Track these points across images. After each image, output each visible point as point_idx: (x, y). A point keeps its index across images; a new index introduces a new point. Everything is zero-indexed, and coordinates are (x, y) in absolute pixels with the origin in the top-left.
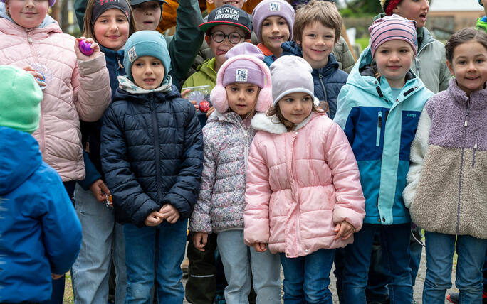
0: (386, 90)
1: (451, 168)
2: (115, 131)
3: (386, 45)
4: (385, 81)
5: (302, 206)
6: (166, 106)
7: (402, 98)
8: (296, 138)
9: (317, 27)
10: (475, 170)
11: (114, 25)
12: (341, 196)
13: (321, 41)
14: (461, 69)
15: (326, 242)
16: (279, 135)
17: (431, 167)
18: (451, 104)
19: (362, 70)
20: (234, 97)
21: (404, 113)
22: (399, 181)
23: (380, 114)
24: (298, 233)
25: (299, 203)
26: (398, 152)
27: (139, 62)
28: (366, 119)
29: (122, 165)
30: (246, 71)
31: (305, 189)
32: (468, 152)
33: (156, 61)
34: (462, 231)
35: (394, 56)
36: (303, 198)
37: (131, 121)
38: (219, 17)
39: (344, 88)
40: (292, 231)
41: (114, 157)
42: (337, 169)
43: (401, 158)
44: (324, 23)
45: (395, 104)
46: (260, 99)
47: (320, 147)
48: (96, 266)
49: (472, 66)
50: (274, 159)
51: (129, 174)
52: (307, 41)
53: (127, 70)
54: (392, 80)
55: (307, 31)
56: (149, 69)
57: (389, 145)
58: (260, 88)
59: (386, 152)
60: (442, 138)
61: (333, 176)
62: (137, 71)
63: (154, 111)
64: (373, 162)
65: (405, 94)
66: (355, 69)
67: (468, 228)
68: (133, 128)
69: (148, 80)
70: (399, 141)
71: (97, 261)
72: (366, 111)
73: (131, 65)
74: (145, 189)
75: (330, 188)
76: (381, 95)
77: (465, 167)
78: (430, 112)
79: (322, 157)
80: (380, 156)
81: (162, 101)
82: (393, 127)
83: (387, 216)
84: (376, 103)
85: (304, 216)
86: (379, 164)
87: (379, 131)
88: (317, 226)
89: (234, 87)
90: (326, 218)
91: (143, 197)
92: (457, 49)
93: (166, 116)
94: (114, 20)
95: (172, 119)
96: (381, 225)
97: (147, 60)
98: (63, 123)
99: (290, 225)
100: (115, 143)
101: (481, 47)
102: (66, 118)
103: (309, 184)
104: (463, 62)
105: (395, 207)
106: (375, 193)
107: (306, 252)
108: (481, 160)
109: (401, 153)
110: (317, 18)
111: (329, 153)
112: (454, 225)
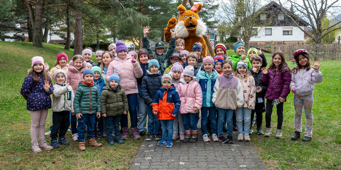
0: (207, 75)
1: (225, 93)
2: (145, 82)
3: (206, 63)
4: (207, 73)
5: (187, 102)
6: (157, 77)
7: (211, 77)
8: (188, 85)
9: (191, 58)
10: (231, 93)
11: (144, 58)
12: (197, 101)
13: (192, 62)
14: (225, 70)
15: (191, 111)
16: (185, 84)
17: (219, 94)
18: (224, 77)
19: (201, 69)
20: (175, 74)
21: (212, 80)
22: (211, 96)
23: (206, 81)
24: (185, 108)
25: (186, 101)
26: (211, 89)
27: (152, 67)
28: (202, 82)
29: (146, 90)
30: (178, 68)
31: (188, 98)
32: (229, 89)
33: (156, 67)
34: (228, 108)
35: (207, 66)
36: (187, 100)
37: (148, 80)
38: (174, 55)
39: (197, 74)
40: (183, 107)
41: (144, 88)
42: (197, 95)
43: (211, 91)
44: (192, 57)
45: (209, 78)
46: (181, 75)
47: (194, 88)
48: (143, 114)
49: (227, 69)
50: (182, 89)
51: (147, 93)
52: (189, 62)
53: (149, 68)
54: (208, 72)
55: (189, 59)
56: (154, 68)
57: (208, 88)
58: (181, 73)
59: (207, 90)
60: (222, 86)
61: (195, 96)
62: (152, 69)
63: (154, 78)
64: (205, 92)
65: (212, 76)
66: (200, 70)
67: (230, 107)
68: (149, 82)
69: (154, 71)
70: (211, 87)
71: (143, 113)
72: (203, 80)
73: (150, 67)
74: (151, 97)
75: (194, 99)
76: (206, 76)
77: (228, 92)
78: (219, 80)
79: (194, 91)
80: (206, 91)
81: (156, 76)
82: (209, 83)
83: (208, 105)
84: (205, 78)
85: (187, 104)
86: (206, 92)
87: (206, 84)
88: (189, 107)
89: (175, 72)
90: (192, 105)
91: (150, 99)
92: (224, 65)
93: (157, 80)
94: (143, 57)
95: (158, 81)
96: (207, 107)
97: (154, 66)
98: (131, 80)
99: (183, 106)
100: (145, 85)
101: (229, 64)
102: (132, 79)
103: (189, 97)
104: (225, 68)
105: (210, 102)
106: (205, 99)
107: (186, 113)
108: (232, 91)
109: (211, 90)
110: (191, 56)
111: (196, 90)
112: (226, 107)
